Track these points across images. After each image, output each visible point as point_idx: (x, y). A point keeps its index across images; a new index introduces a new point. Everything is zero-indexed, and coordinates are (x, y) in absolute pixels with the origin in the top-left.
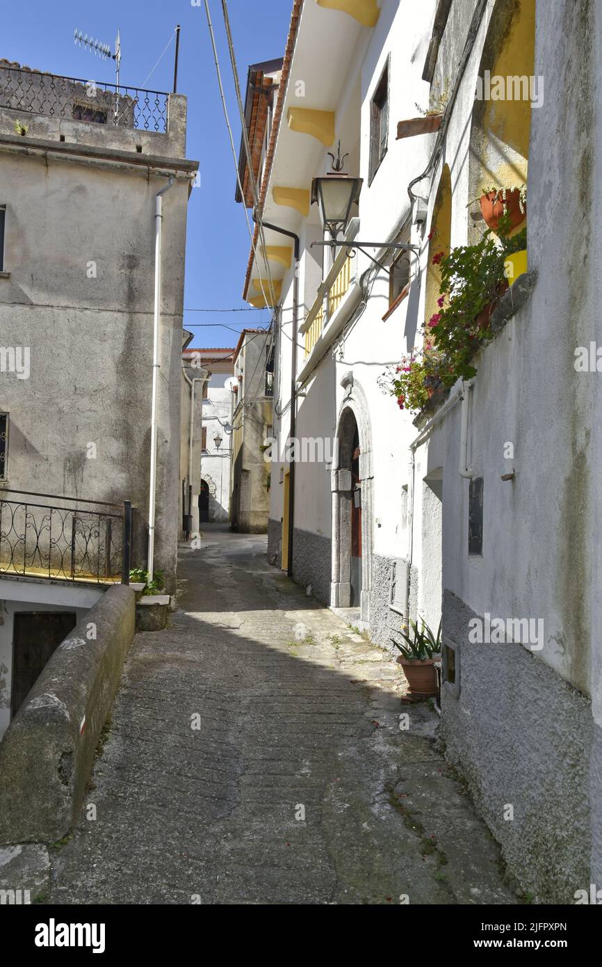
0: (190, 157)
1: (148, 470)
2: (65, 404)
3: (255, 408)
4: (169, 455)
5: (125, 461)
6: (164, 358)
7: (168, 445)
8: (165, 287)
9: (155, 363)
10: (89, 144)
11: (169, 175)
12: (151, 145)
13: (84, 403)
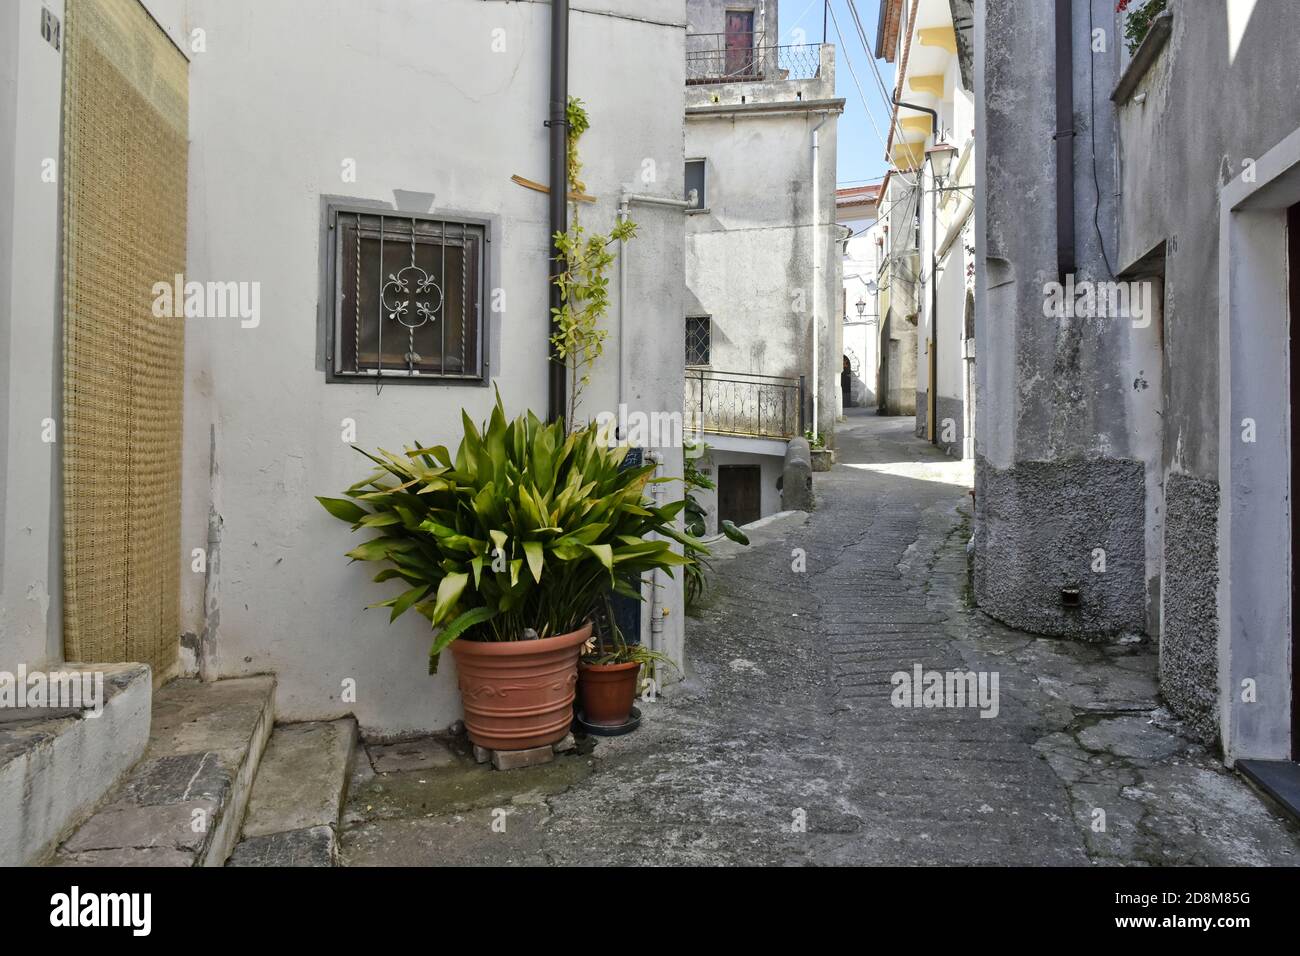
0: (837, 96)
1: (812, 351)
2: (750, 304)
3: (904, 264)
4: (828, 338)
5: (794, 346)
6: (822, 260)
7: (826, 330)
8: (822, 203)
9: (815, 265)
10: (762, 101)
11: (823, 113)
12: (809, 90)
13: (764, 302)
